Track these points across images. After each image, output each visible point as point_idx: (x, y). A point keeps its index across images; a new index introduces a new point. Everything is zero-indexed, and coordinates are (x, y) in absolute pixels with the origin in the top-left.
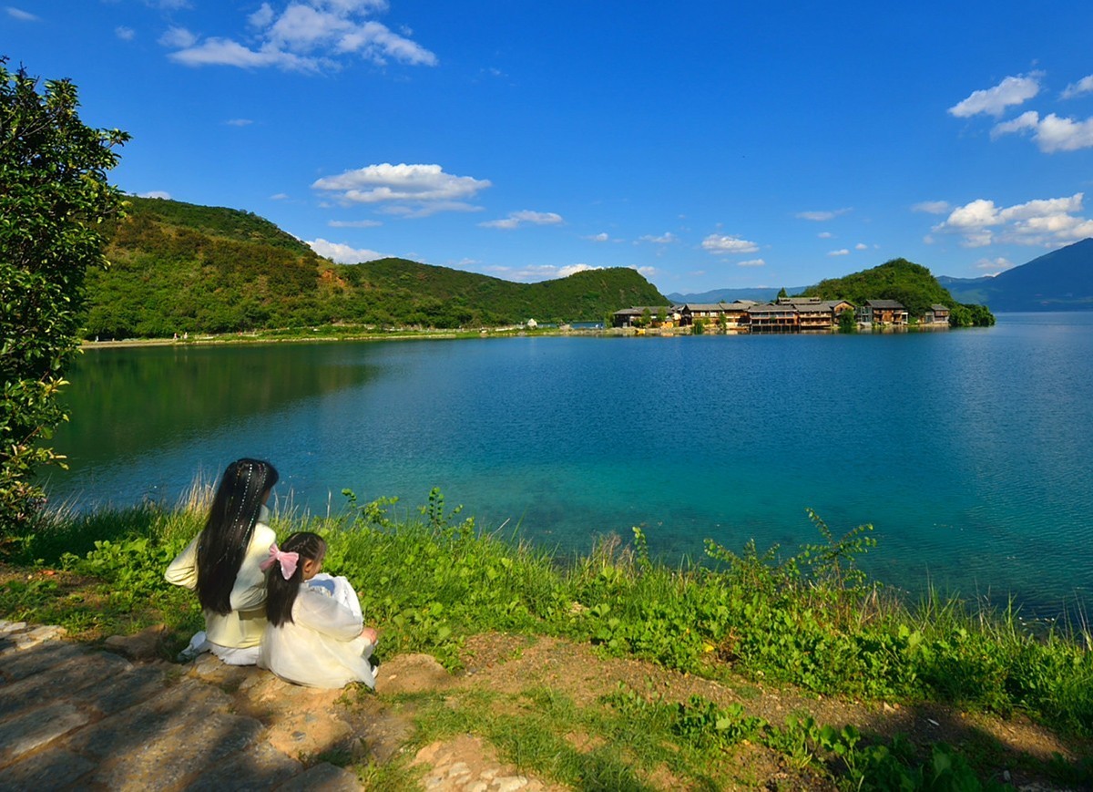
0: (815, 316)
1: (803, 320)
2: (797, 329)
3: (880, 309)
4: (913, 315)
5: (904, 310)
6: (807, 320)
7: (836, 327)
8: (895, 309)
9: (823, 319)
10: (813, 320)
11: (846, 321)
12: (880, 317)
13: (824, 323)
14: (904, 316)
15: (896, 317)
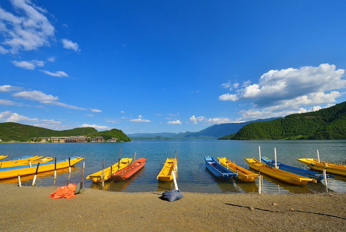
0: (82, 139)
1: (78, 140)
2: (77, 142)
3: (98, 138)
4: (106, 139)
5: (104, 138)
6: (80, 140)
7: (86, 142)
8: (101, 138)
9: (83, 140)
10: (81, 140)
11: (89, 141)
12: (98, 140)
13: (84, 141)
14: (103, 140)
15: (101, 140)
